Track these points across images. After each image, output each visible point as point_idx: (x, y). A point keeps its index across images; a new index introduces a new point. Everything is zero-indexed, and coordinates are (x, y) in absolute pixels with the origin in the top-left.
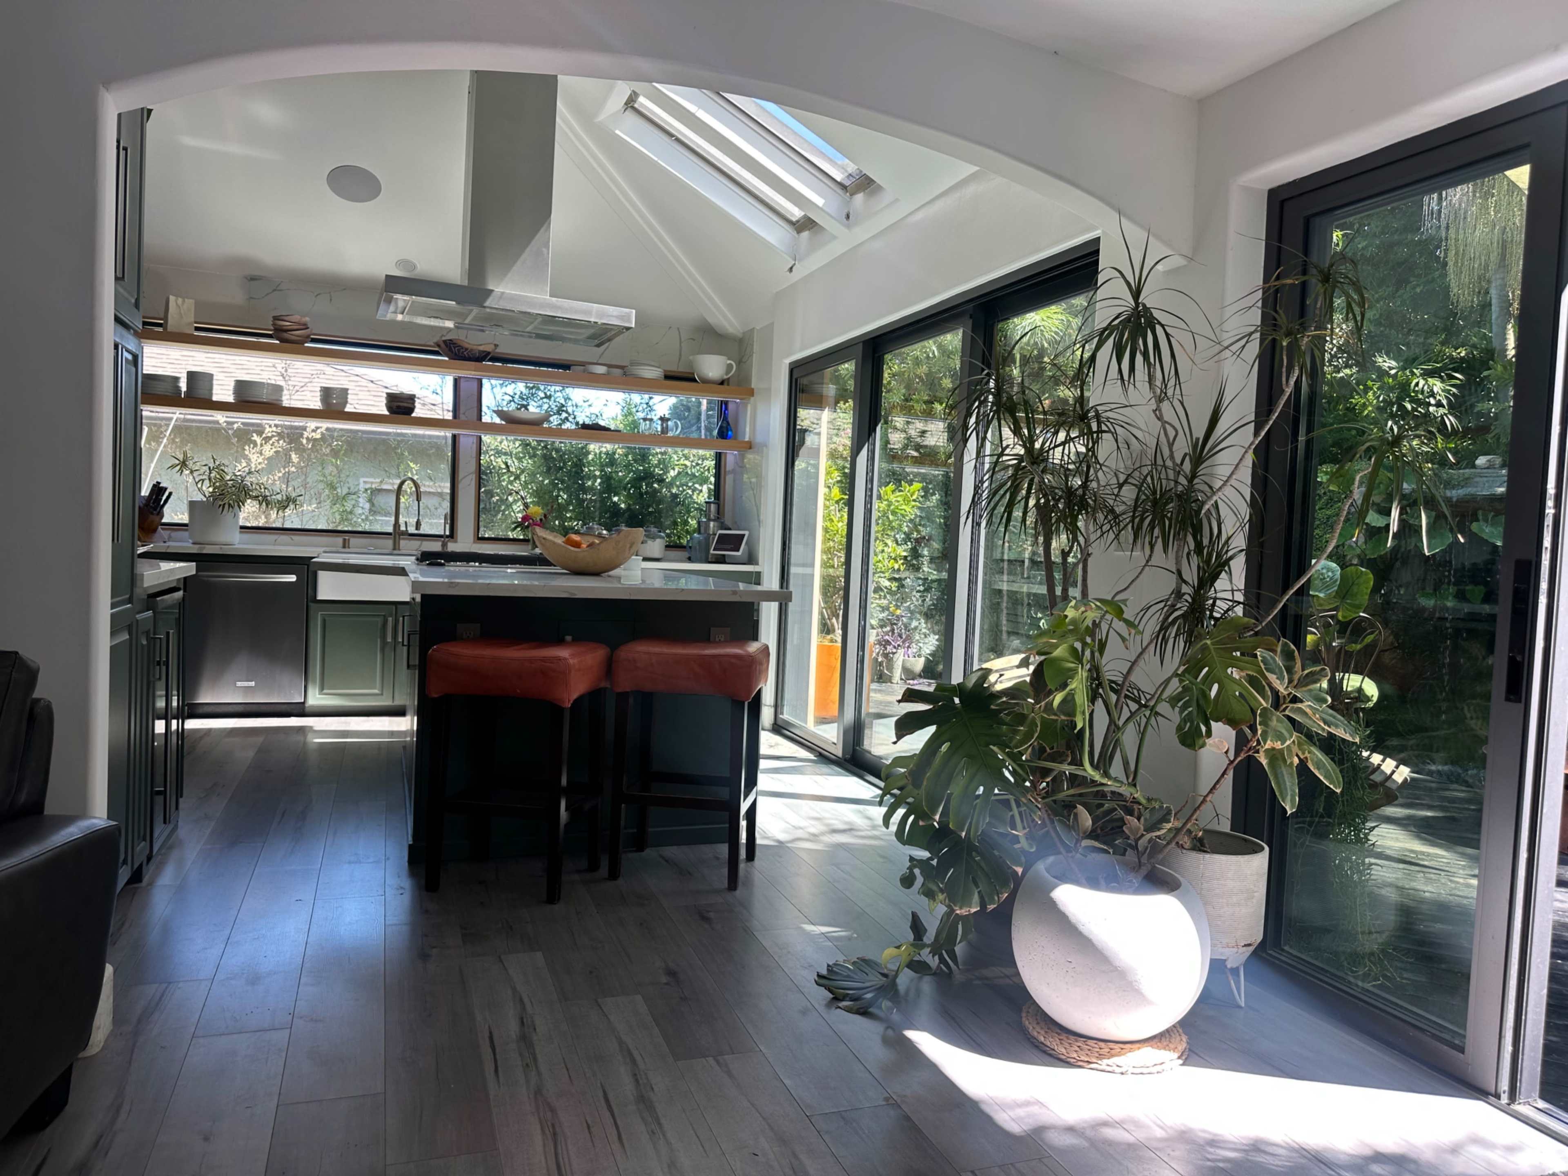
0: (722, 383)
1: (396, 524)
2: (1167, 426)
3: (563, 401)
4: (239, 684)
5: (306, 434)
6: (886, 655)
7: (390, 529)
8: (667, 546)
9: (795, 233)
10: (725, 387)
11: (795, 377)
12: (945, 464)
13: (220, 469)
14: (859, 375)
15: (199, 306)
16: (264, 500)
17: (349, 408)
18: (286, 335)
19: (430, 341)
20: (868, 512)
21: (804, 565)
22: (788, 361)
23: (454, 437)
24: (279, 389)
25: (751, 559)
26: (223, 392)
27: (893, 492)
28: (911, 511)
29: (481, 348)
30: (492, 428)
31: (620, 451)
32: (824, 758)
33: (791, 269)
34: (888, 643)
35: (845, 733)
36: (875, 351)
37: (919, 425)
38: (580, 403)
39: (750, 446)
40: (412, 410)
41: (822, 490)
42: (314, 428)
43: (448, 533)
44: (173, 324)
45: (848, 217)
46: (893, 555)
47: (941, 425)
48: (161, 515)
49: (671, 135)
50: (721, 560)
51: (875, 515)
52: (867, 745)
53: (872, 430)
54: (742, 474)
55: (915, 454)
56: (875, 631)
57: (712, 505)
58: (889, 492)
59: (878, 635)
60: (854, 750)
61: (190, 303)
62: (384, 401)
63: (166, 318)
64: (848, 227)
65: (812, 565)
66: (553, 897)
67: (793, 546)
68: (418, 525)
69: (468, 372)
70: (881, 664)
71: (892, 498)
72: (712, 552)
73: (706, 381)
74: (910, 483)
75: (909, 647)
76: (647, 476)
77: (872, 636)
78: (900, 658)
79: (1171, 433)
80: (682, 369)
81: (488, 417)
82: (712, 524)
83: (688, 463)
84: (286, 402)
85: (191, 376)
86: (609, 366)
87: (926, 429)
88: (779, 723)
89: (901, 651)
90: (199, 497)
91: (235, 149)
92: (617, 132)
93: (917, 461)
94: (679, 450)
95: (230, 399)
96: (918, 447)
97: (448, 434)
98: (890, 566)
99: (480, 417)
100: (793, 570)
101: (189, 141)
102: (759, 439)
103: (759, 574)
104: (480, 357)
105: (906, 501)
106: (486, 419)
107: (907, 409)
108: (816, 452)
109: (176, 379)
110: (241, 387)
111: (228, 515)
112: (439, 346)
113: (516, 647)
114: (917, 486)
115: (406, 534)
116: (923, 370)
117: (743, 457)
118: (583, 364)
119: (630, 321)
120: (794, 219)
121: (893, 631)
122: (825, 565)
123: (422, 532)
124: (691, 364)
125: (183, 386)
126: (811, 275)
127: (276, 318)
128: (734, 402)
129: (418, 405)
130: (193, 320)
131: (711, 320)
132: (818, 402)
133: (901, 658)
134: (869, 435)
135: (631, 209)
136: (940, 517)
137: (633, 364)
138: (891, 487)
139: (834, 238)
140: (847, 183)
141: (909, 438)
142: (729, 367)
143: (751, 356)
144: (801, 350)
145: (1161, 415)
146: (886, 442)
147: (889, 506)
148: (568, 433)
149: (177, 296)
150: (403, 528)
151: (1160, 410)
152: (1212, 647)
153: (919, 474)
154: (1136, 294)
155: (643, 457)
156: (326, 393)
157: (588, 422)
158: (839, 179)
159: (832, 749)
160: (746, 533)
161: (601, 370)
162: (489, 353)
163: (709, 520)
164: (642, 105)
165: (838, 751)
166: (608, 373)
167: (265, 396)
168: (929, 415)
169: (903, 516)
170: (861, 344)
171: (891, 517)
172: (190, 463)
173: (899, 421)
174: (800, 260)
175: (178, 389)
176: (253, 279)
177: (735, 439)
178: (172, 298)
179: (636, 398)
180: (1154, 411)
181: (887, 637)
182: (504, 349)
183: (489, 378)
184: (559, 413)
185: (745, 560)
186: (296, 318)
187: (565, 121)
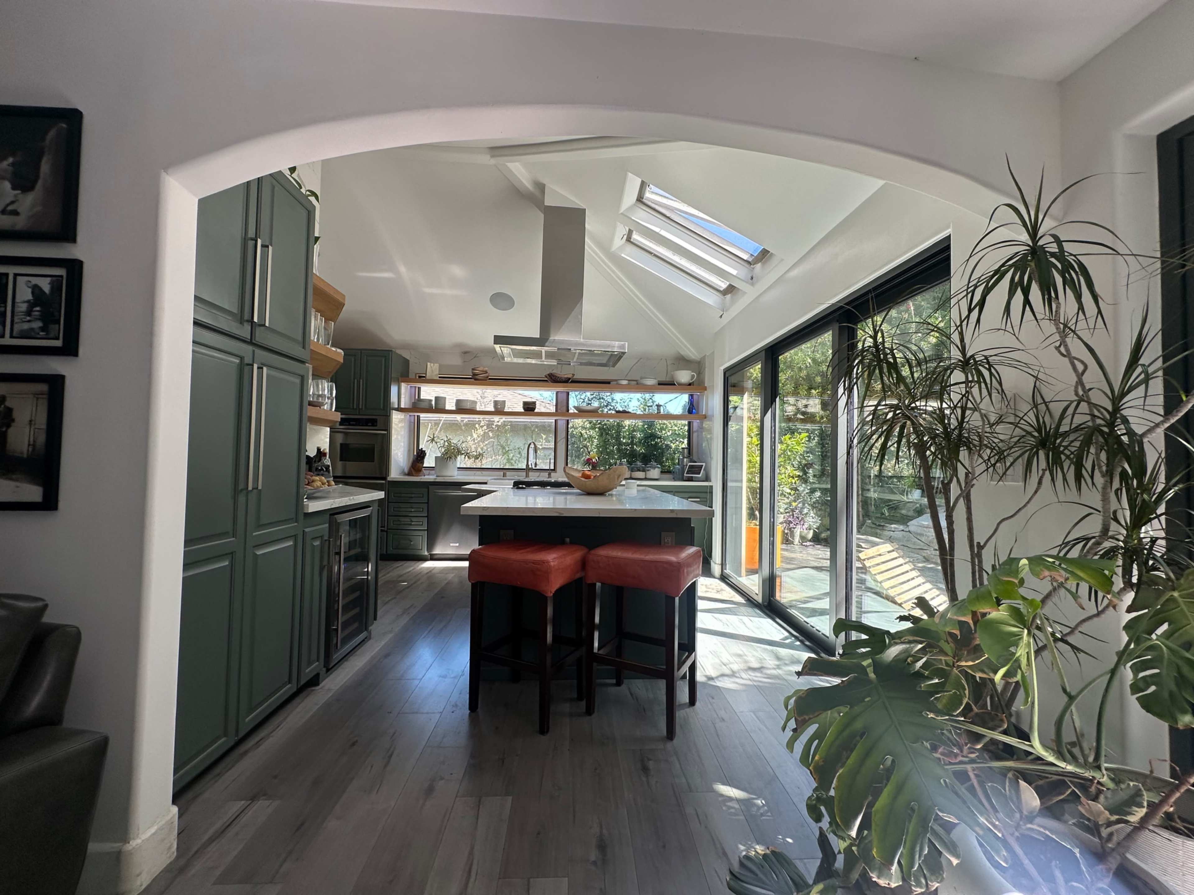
0: (690, 385)
1: (527, 465)
2: (1076, 362)
3: (610, 401)
4: (451, 545)
5: (495, 424)
6: (790, 529)
7: (524, 467)
8: (662, 472)
9: (722, 297)
10: (692, 386)
11: (727, 376)
12: (819, 422)
13: (449, 441)
14: (764, 371)
15: (441, 367)
16: (468, 455)
17: (506, 410)
18: (477, 377)
19: (542, 375)
20: (773, 451)
21: (736, 481)
22: (723, 368)
23: (556, 421)
24: (475, 402)
25: (707, 479)
26: (450, 405)
27: (790, 438)
28: (801, 449)
29: (566, 376)
30: (574, 416)
31: (640, 424)
32: (751, 602)
33: (721, 316)
34: (790, 522)
35: (764, 581)
36: (773, 355)
37: (804, 402)
38: (619, 401)
39: (705, 417)
40: (534, 409)
41: (746, 440)
42: (497, 420)
43: (552, 468)
44: (429, 376)
45: (752, 278)
46: (791, 475)
47: (817, 401)
48: (423, 463)
49: (651, 253)
50: (690, 479)
51: (778, 452)
52: (778, 597)
53: (773, 401)
54: (702, 432)
55: (802, 417)
56: (782, 516)
57: (685, 450)
58: (787, 439)
59: (784, 518)
60: (770, 600)
61: (437, 366)
62: (522, 405)
63: (426, 374)
64: (752, 284)
65: (741, 481)
66: (544, 729)
67: (729, 471)
68: (536, 465)
69: (561, 389)
70: (787, 534)
71: (789, 442)
72: (685, 475)
73: (680, 384)
74: (800, 433)
75: (803, 525)
76: (653, 436)
77: (780, 518)
78: (797, 532)
79: (1080, 367)
80: (668, 379)
81: (572, 410)
82: (685, 460)
83: (676, 428)
84: (478, 408)
85: (437, 398)
86: (629, 380)
87: (808, 403)
88: (724, 574)
89: (799, 527)
90: (439, 455)
91: (448, 292)
92: (623, 255)
93: (803, 421)
94: (672, 421)
95: (454, 408)
96: (803, 413)
97: (552, 420)
98: (789, 481)
99: (568, 411)
100: (730, 484)
101: (427, 290)
102: (710, 413)
103: (711, 487)
104: (566, 381)
105: (798, 444)
106: (571, 411)
107: (795, 393)
108: (741, 419)
109: (431, 401)
110: (458, 402)
111: (450, 463)
112: (546, 377)
113: (522, 551)
114: (805, 435)
115: (532, 469)
116: (804, 373)
117: (702, 423)
118: (616, 380)
119: (624, 348)
120: (722, 289)
121: (793, 515)
122: (750, 481)
123: (538, 467)
124: (672, 377)
125: (433, 403)
126: (733, 319)
127: (473, 369)
128: (697, 394)
129: (537, 406)
130: (438, 373)
131: (682, 353)
132: (740, 392)
133: (799, 531)
134: (772, 404)
135: (636, 299)
136: (818, 452)
137: (641, 378)
138: (788, 436)
139: (745, 293)
140: (750, 260)
141: (798, 409)
142: (693, 376)
143: (705, 369)
144: (729, 361)
145: (1068, 350)
146: (783, 411)
147: (788, 447)
148: (611, 416)
149: (431, 362)
150: (530, 467)
151: (1066, 346)
152: (1180, 600)
153: (805, 429)
154: (1033, 232)
155: (651, 425)
156: (496, 403)
157: (621, 409)
158: (745, 259)
159: (755, 597)
160: (704, 464)
161: (625, 382)
162: (570, 379)
163: (684, 458)
164: (634, 239)
165: (759, 599)
166: (629, 384)
167: (468, 406)
168: (809, 396)
169: (797, 452)
170: (764, 352)
171: (789, 453)
172: (435, 439)
173: (792, 400)
174: (726, 311)
175: (432, 405)
176: (465, 353)
177: (698, 413)
178: (429, 364)
179: (647, 396)
180: (1057, 348)
181: (790, 519)
182: (577, 377)
183: (572, 391)
184: (607, 406)
185: (704, 478)
186: (481, 369)
187: (590, 247)
